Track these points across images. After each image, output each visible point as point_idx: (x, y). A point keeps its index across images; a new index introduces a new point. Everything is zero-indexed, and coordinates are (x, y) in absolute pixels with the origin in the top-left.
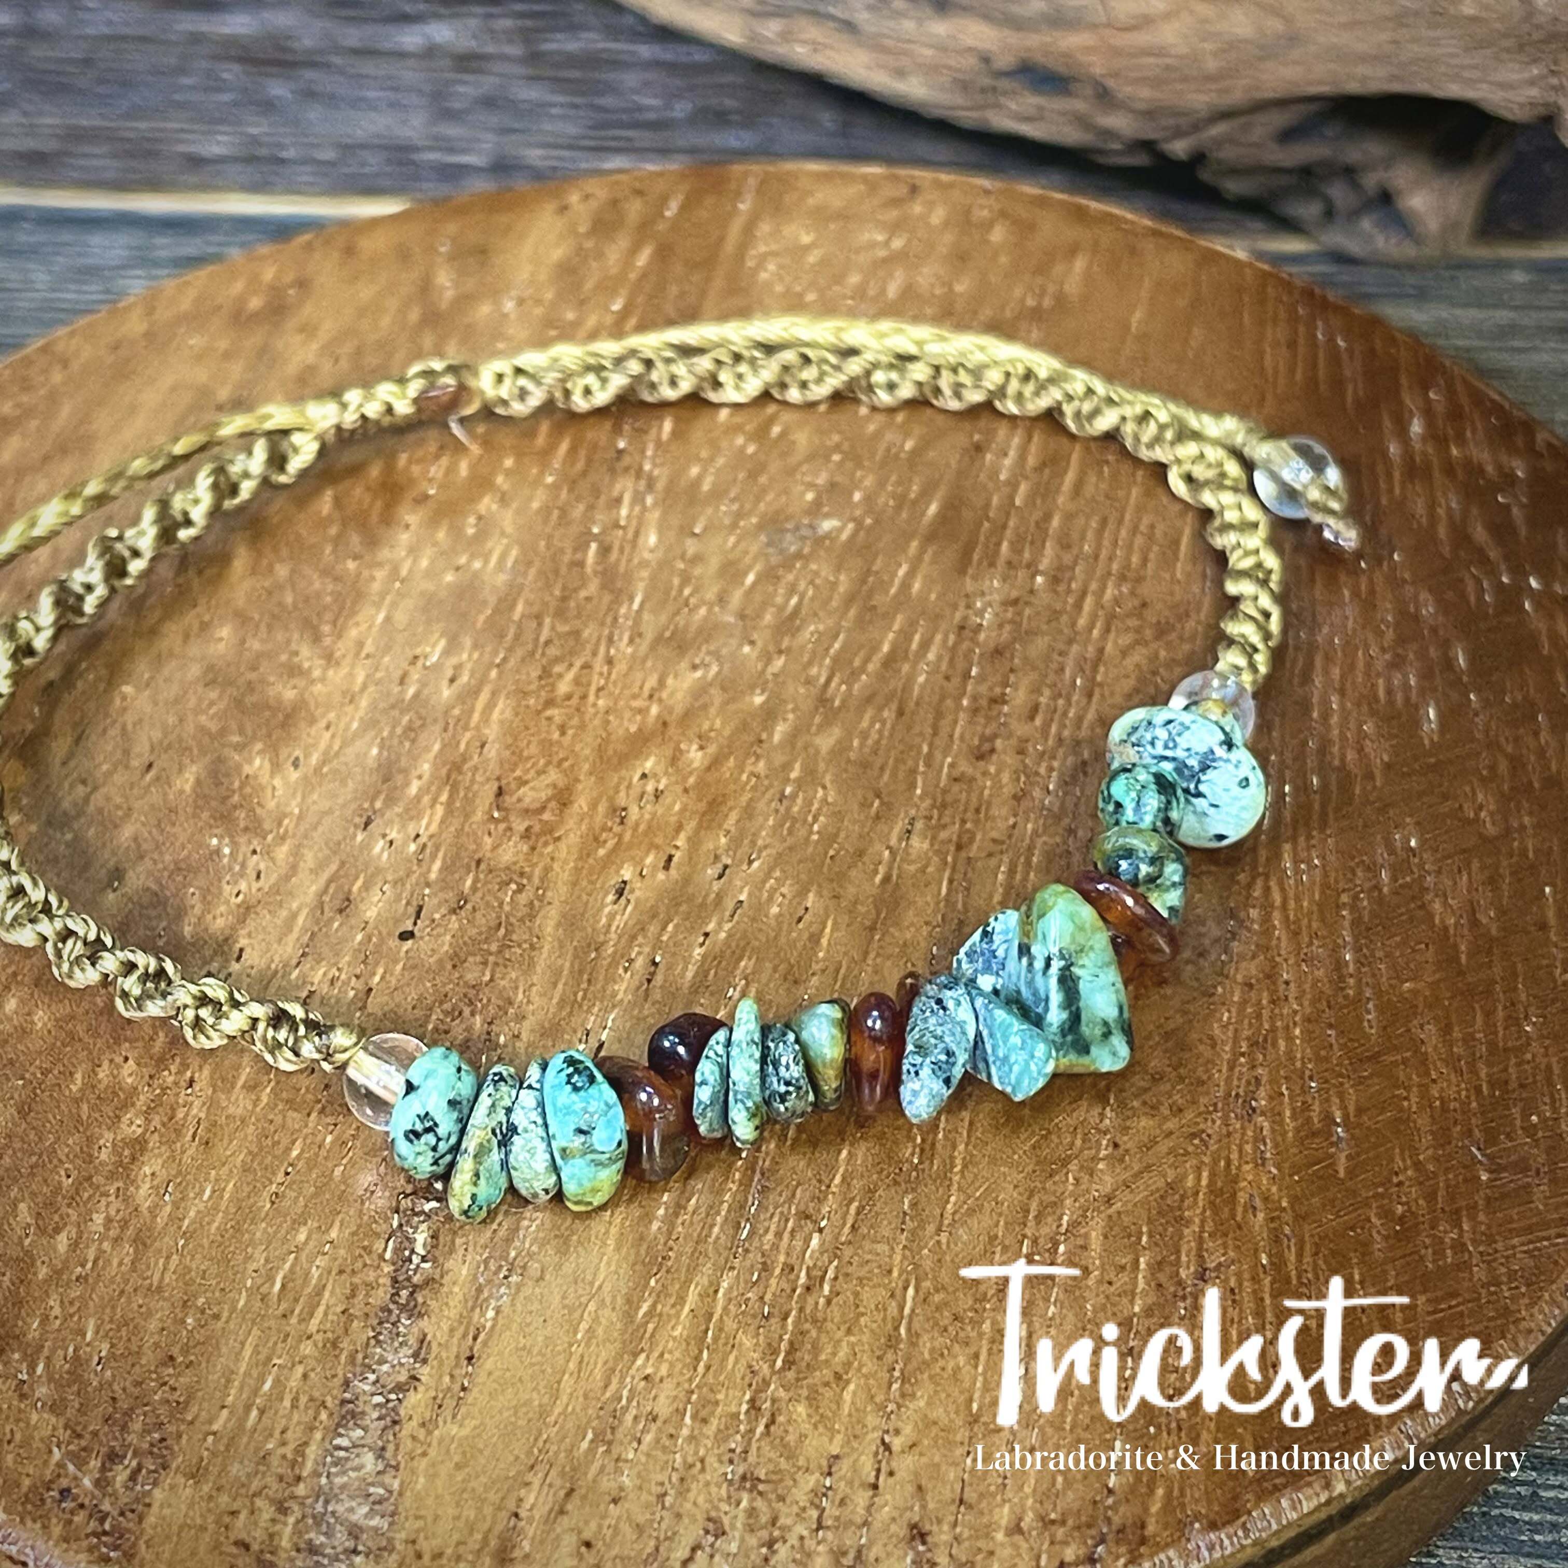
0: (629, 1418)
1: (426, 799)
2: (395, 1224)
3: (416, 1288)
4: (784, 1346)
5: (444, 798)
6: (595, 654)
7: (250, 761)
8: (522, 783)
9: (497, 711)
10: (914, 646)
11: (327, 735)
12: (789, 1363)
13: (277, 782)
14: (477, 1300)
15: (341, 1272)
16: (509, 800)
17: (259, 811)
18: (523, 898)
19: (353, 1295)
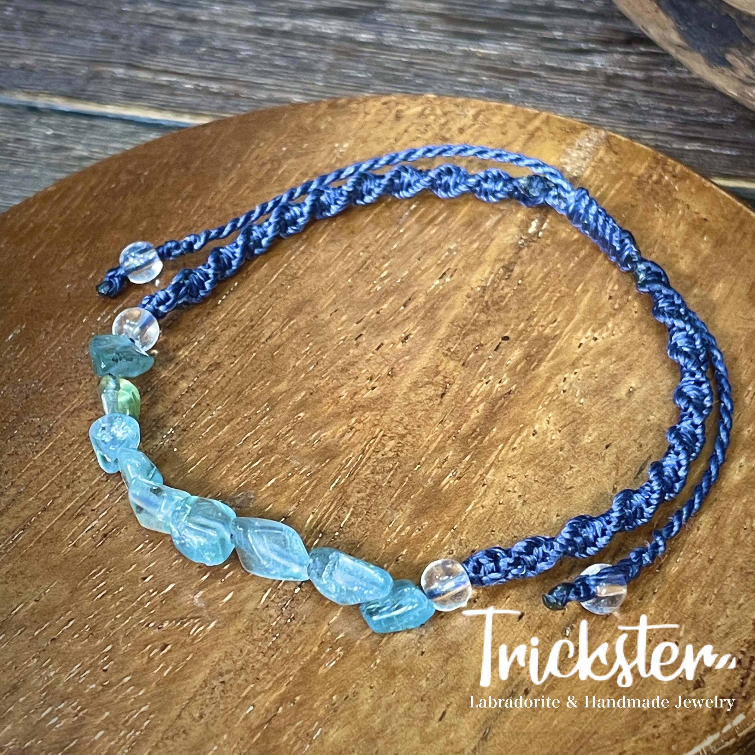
1: (478, 400)
10: (213, 425)
16: (440, 391)
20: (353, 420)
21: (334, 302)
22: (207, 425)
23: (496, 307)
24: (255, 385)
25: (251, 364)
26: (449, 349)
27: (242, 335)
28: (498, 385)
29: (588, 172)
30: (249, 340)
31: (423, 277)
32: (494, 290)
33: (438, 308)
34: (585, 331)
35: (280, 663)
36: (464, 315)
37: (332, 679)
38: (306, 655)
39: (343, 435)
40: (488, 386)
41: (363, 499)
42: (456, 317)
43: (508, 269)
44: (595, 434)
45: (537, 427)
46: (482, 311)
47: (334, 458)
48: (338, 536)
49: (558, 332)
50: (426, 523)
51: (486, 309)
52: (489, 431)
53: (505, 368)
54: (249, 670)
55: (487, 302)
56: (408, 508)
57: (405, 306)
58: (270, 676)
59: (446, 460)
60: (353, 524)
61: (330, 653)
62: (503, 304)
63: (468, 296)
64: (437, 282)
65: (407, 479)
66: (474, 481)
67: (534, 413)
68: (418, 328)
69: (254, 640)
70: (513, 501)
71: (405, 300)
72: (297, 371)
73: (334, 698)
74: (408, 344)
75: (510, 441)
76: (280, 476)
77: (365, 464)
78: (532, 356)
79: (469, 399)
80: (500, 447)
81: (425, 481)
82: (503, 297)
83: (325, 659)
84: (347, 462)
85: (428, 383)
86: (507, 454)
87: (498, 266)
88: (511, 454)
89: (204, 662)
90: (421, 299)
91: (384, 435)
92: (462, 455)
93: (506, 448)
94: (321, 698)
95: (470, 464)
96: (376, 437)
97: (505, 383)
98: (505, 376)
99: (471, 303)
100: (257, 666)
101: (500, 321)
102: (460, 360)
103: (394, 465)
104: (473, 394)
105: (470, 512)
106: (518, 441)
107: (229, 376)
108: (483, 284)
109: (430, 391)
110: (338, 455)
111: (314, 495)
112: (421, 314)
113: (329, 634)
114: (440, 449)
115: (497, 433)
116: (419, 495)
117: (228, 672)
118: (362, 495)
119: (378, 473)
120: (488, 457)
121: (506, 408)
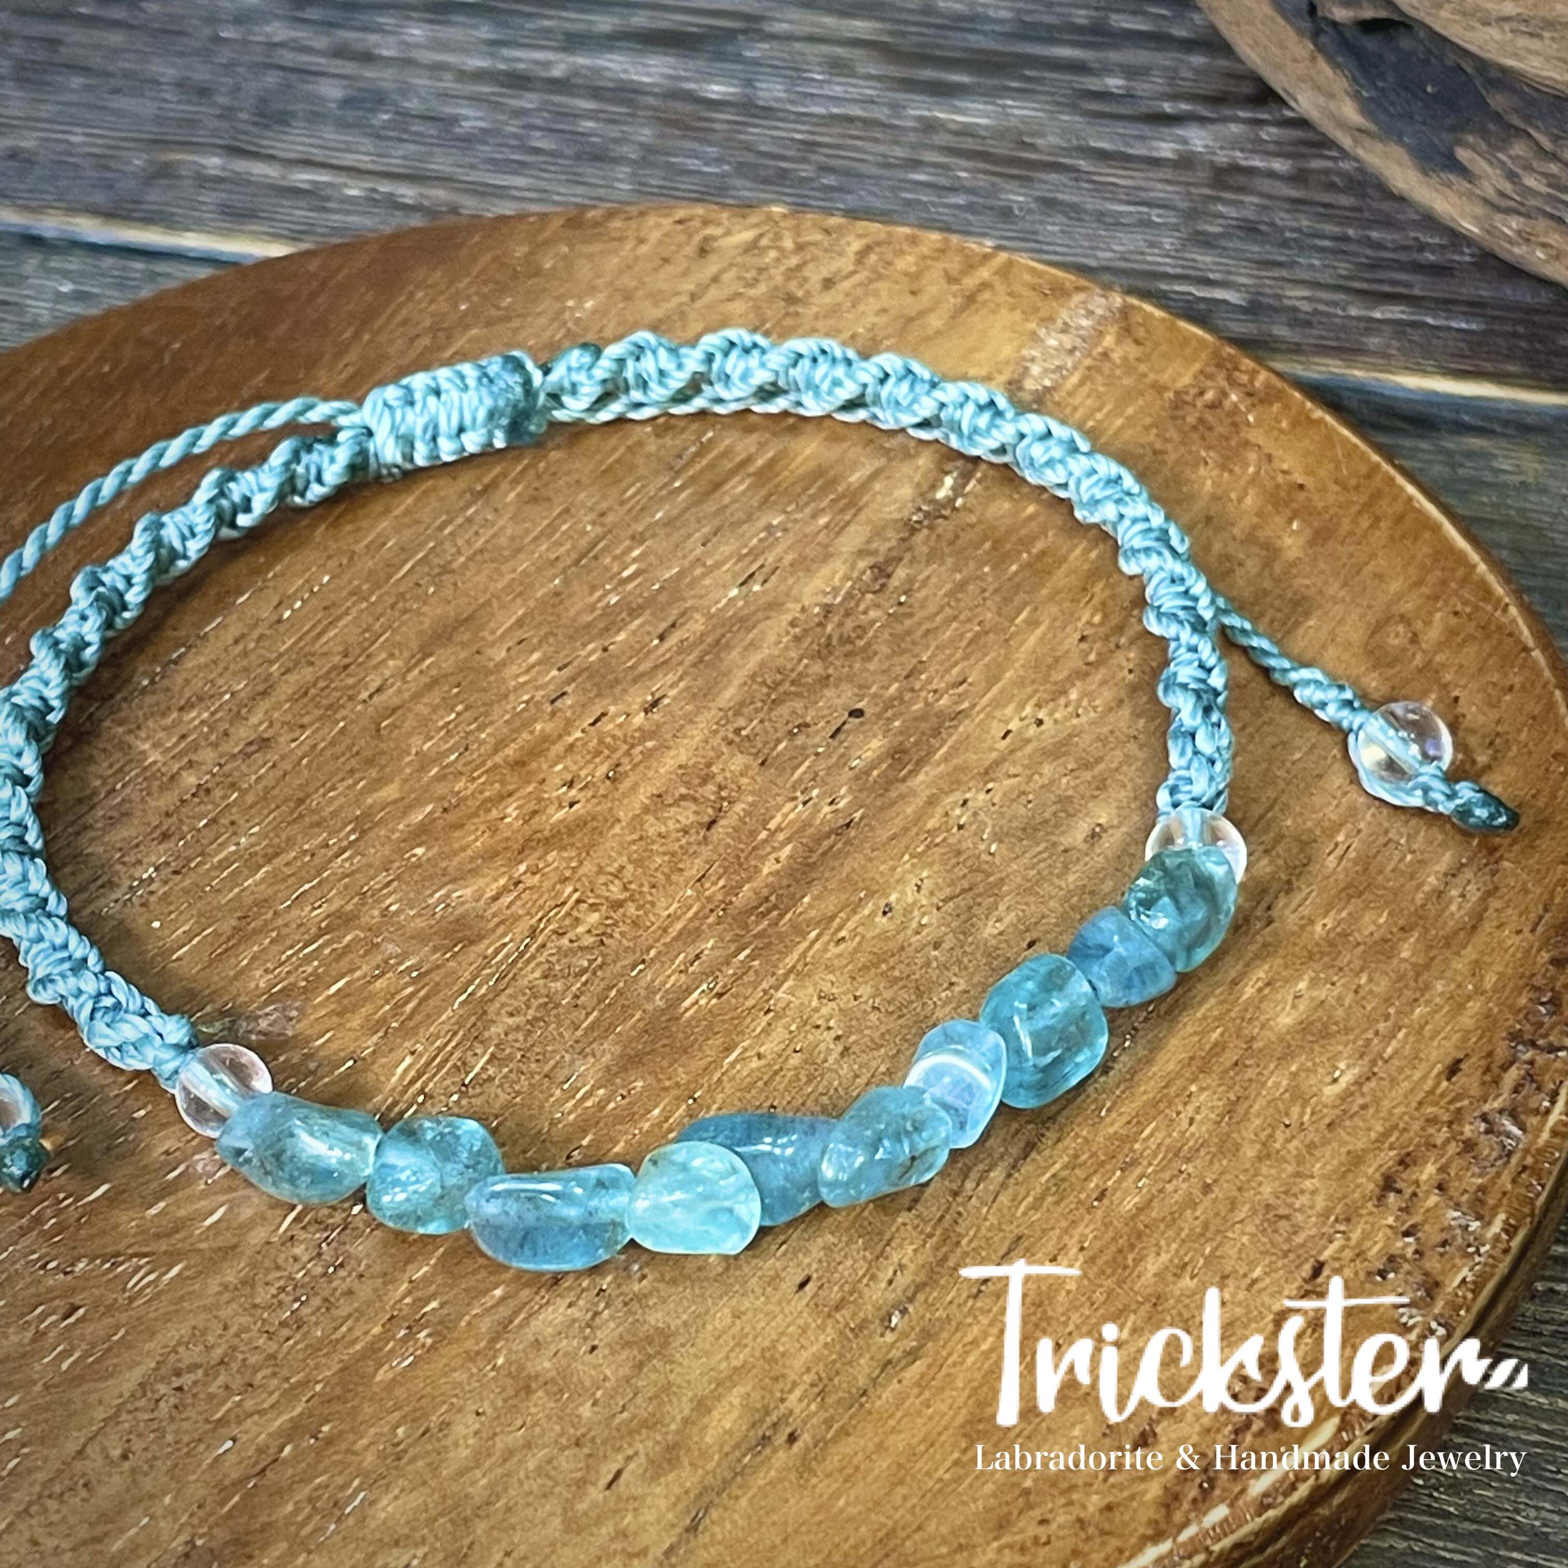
1: (781, 837)
10: (237, 865)
16: (707, 815)
20: (522, 868)
21: (520, 623)
22: (223, 865)
23: (848, 647)
24: (333, 788)
25: (332, 743)
26: (737, 731)
27: (322, 684)
28: (827, 809)
29: (1075, 379)
30: (337, 694)
31: (707, 582)
32: (847, 614)
33: (728, 647)
34: (1021, 706)
35: (301, 1356)
36: (780, 662)
37: (400, 1393)
38: (356, 1340)
39: (495, 898)
40: (807, 811)
41: (518, 1028)
42: (762, 665)
43: (882, 571)
44: (1010, 918)
45: (893, 898)
46: (818, 655)
47: (472, 943)
48: (457, 1102)
49: (966, 705)
50: (639, 1084)
51: (824, 652)
52: (796, 900)
53: (847, 774)
54: (234, 1366)
55: (830, 637)
56: (608, 1051)
57: (662, 638)
58: (275, 1382)
59: (698, 957)
60: (491, 1079)
61: (405, 1340)
62: (861, 643)
63: (793, 624)
64: (734, 592)
65: (613, 993)
66: (750, 1003)
67: (893, 869)
68: (682, 685)
69: (255, 1306)
70: (822, 1047)
71: (664, 625)
72: (424, 761)
73: (400, 1431)
74: (656, 716)
75: (835, 924)
76: (358, 974)
77: (533, 957)
78: (903, 752)
79: (763, 835)
80: (813, 935)
81: (649, 998)
82: (861, 629)
83: (392, 1351)
84: (497, 952)
85: (683, 797)
86: (826, 950)
87: (862, 564)
88: (834, 950)
89: (148, 1346)
90: (696, 625)
91: (578, 901)
92: (733, 947)
93: (826, 938)
94: (372, 1431)
95: (746, 968)
96: (564, 904)
97: (841, 805)
98: (843, 791)
99: (797, 639)
100: (253, 1359)
101: (850, 678)
102: (756, 755)
103: (591, 962)
104: (772, 825)
105: (733, 1065)
106: (851, 925)
107: (287, 765)
108: (828, 600)
109: (687, 815)
110: (481, 938)
111: (418, 1018)
112: (692, 658)
113: (408, 1300)
114: (692, 934)
115: (810, 906)
116: (633, 1027)
117: (193, 1367)
118: (519, 1020)
119: (555, 978)
120: (784, 954)
121: (835, 857)
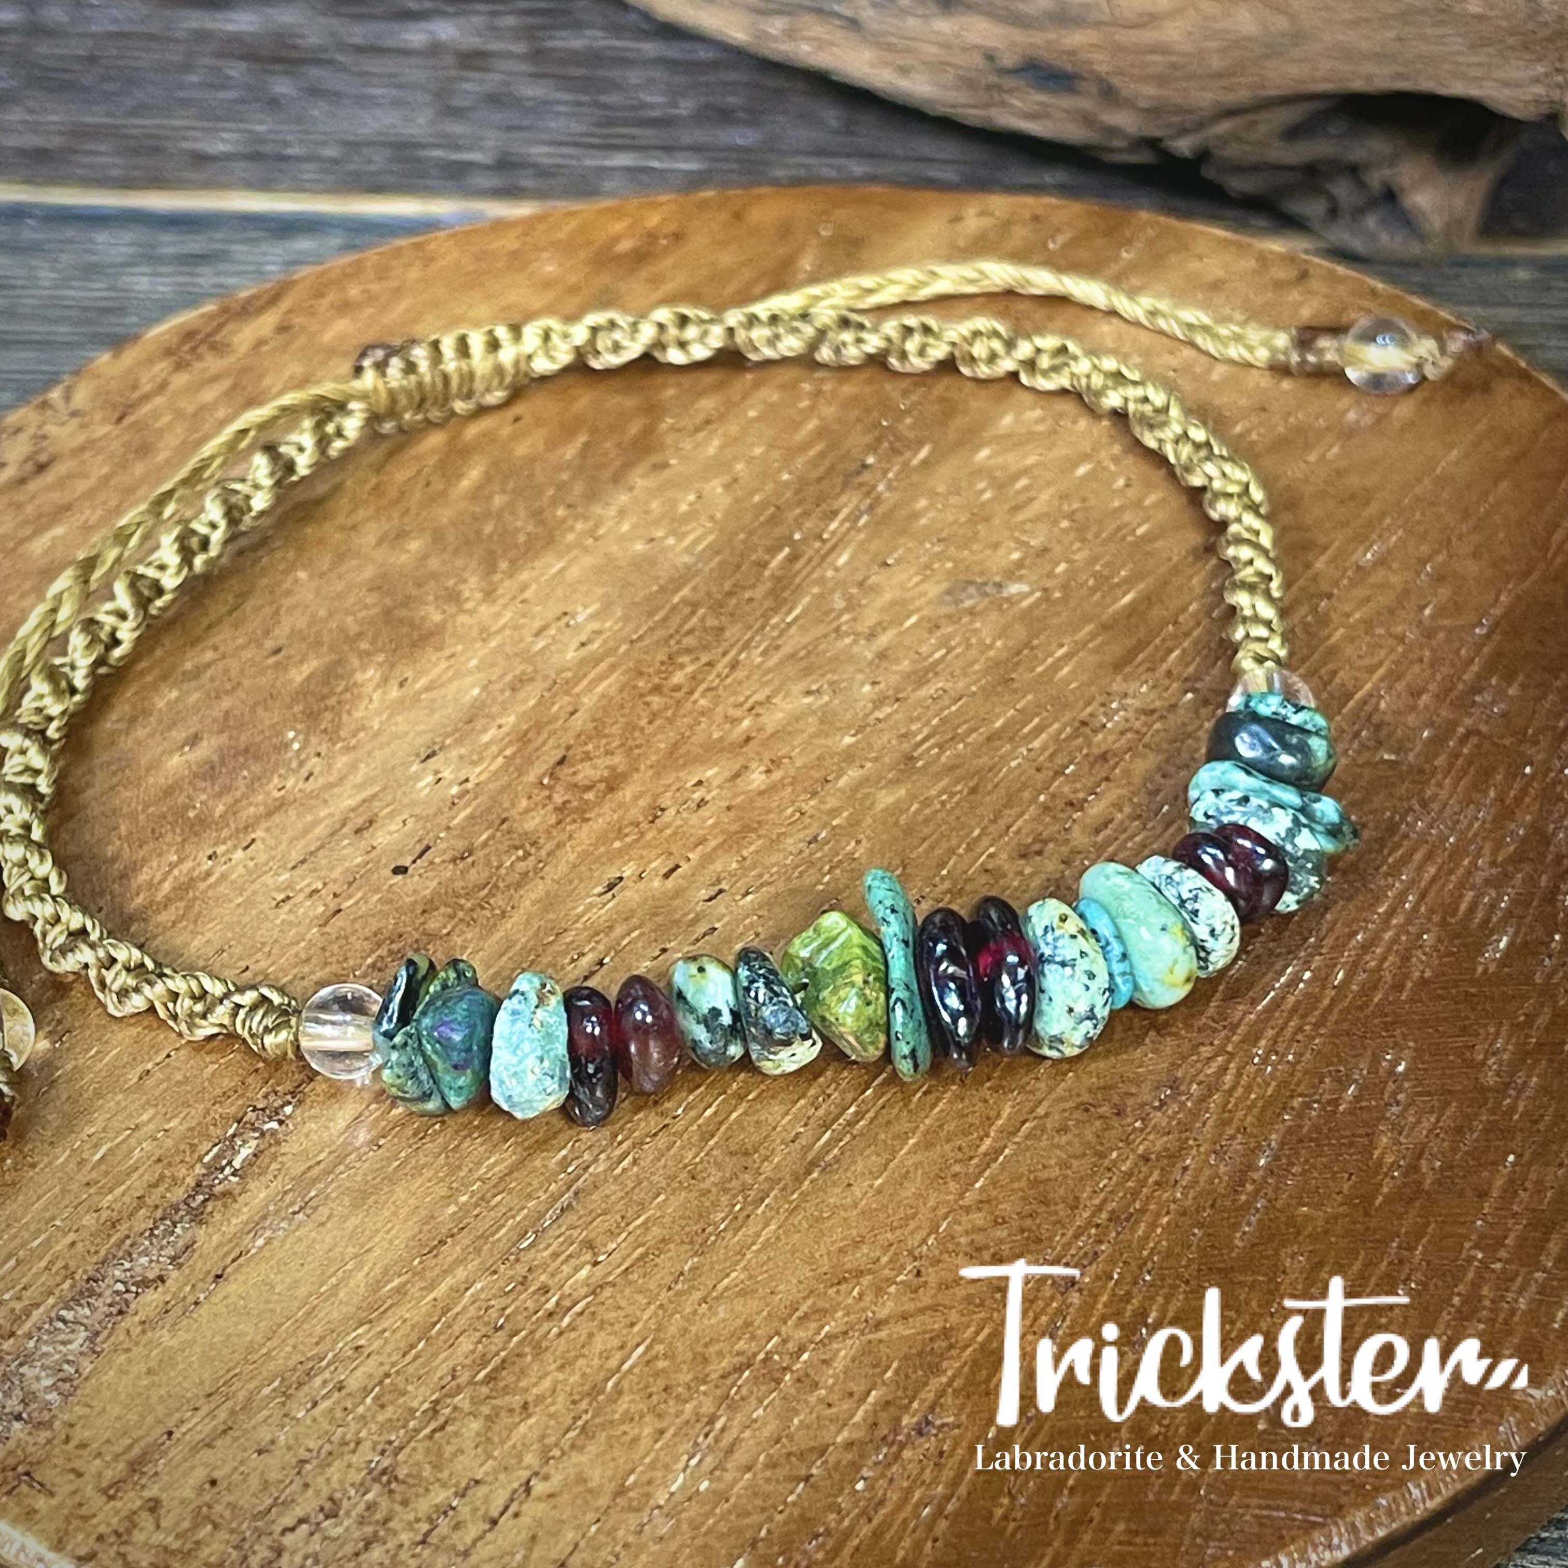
0: (318, 1381)
1: (494, 749)
2: (231, 1132)
3: (211, 1197)
4: (496, 1361)
5: (508, 752)
6: (724, 654)
7: (364, 669)
8: (587, 757)
9: (606, 683)
10: (1026, 730)
11: (444, 665)
12: (489, 1379)
13: (376, 696)
14: (255, 1226)
15: (159, 1160)
16: (566, 771)
17: (345, 717)
18: (522, 866)
19: (156, 1185)
23: (395, 947)
26: (527, 855)
28: (446, 774)
46: (432, 937)
57: (600, 964)
85: (589, 788)
97: (430, 778)
102: (510, 830)
107: (997, 828)
